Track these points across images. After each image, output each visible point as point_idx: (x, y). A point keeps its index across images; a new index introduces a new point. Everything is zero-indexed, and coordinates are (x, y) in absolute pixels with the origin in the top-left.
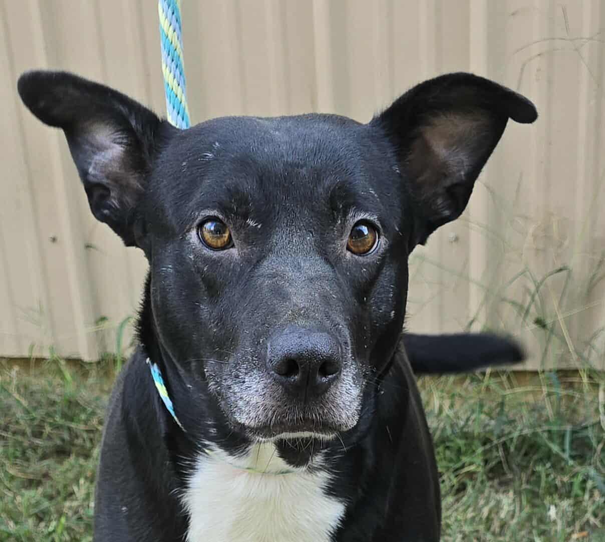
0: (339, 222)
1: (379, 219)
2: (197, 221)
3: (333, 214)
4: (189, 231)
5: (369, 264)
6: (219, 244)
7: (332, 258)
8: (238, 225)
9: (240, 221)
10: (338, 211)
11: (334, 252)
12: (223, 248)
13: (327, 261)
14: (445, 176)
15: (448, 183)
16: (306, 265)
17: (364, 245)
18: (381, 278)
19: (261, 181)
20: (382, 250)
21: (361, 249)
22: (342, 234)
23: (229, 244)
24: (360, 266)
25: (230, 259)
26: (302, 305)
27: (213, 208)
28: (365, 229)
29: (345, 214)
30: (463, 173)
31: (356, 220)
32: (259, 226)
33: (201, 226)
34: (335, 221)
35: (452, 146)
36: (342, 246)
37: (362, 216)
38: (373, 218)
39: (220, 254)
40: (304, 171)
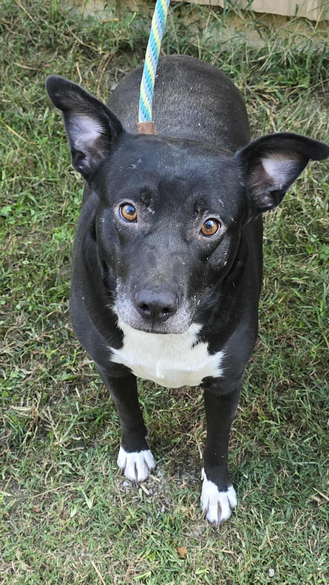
0: (197, 219)
1: (221, 218)
2: (120, 203)
3: (194, 214)
4: (115, 207)
5: (212, 242)
6: (131, 219)
7: (188, 239)
8: (143, 209)
9: (144, 207)
10: (197, 212)
11: (190, 235)
12: (131, 221)
13: (185, 240)
14: (271, 185)
15: (271, 189)
16: (171, 244)
17: (211, 231)
18: (220, 246)
19: (160, 187)
20: (221, 233)
21: (210, 233)
22: (197, 226)
23: (135, 220)
24: (206, 243)
25: (133, 229)
26: (161, 272)
27: (131, 199)
28: (212, 223)
29: (202, 214)
30: (281, 185)
31: (207, 218)
32: (153, 213)
33: (123, 206)
34: (195, 217)
35: (277, 170)
36: (196, 232)
37: (211, 216)
38: (218, 217)
39: (129, 224)
40: (184, 183)
